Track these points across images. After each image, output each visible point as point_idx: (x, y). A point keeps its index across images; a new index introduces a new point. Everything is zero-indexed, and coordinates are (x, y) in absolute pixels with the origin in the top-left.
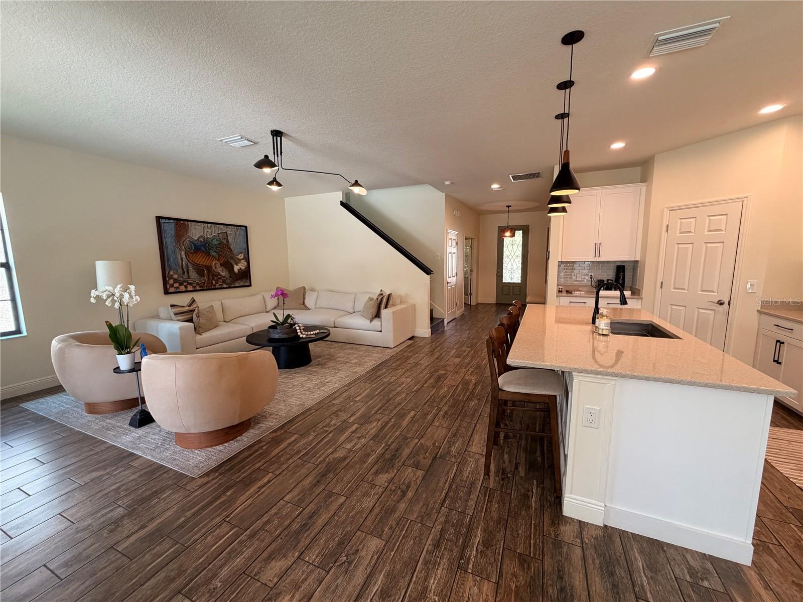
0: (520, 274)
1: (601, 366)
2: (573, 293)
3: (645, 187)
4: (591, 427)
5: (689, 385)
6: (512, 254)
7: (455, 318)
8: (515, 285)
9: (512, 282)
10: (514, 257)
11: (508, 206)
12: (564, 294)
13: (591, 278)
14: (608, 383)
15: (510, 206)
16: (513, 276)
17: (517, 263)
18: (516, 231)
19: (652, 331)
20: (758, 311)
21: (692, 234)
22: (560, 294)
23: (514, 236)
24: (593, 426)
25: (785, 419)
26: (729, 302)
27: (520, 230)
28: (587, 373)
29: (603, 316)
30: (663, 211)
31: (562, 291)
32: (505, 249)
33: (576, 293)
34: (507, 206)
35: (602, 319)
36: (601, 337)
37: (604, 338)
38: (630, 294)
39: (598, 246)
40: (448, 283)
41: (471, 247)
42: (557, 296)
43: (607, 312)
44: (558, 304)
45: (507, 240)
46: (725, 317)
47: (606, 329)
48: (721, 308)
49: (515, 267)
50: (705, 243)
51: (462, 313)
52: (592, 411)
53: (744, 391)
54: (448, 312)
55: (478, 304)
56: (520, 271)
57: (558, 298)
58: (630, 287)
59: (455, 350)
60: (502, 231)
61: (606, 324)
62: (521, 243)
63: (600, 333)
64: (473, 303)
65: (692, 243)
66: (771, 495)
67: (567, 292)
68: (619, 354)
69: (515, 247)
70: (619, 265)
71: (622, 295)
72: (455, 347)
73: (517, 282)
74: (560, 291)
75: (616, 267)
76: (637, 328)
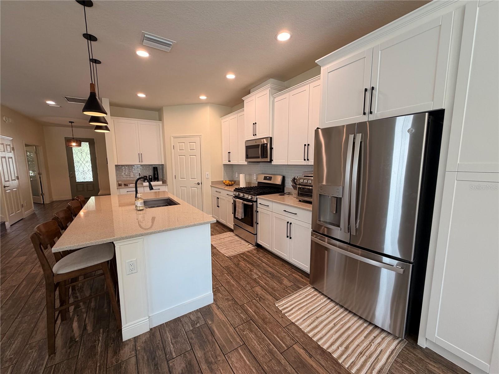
0: (92, 175)
1: (146, 229)
2: (129, 185)
3: (161, 124)
4: (132, 273)
5: (179, 229)
6: (82, 160)
7: (22, 219)
8: (88, 183)
9: (85, 181)
10: (84, 162)
11: (72, 122)
12: (123, 186)
13: (140, 175)
14: (138, 241)
15: (73, 122)
16: (85, 177)
17: (88, 167)
18: (82, 143)
19: (170, 202)
20: (211, 186)
21: (183, 151)
22: (120, 187)
23: (81, 146)
24: (133, 272)
25: (223, 230)
26: (201, 183)
27: (86, 142)
28: (123, 239)
29: (138, 198)
30: (170, 137)
31: (121, 185)
32: (74, 156)
33: (130, 185)
34: (70, 122)
35: (138, 201)
36: (139, 212)
37: (141, 212)
38: (162, 183)
39: (140, 156)
40: (5, 187)
41: (36, 153)
42: (117, 189)
43: (141, 195)
44: (119, 194)
45: (75, 150)
46: (201, 190)
47: (141, 206)
48: (199, 186)
49: (86, 169)
50: (190, 155)
51: (32, 213)
52: (131, 263)
53: (200, 225)
54: (9, 215)
55: (52, 203)
56: (91, 173)
57: (119, 190)
58: (162, 179)
59: (20, 250)
60: (68, 141)
61: (141, 203)
62: (89, 152)
63: (138, 209)
64: (47, 201)
65: (185, 155)
66: (219, 265)
67: (125, 185)
68: (153, 219)
69: (84, 154)
70: (154, 167)
71: (150, 184)
72: (20, 247)
73: (89, 181)
74: (120, 185)
75: (153, 168)
76: (163, 202)
